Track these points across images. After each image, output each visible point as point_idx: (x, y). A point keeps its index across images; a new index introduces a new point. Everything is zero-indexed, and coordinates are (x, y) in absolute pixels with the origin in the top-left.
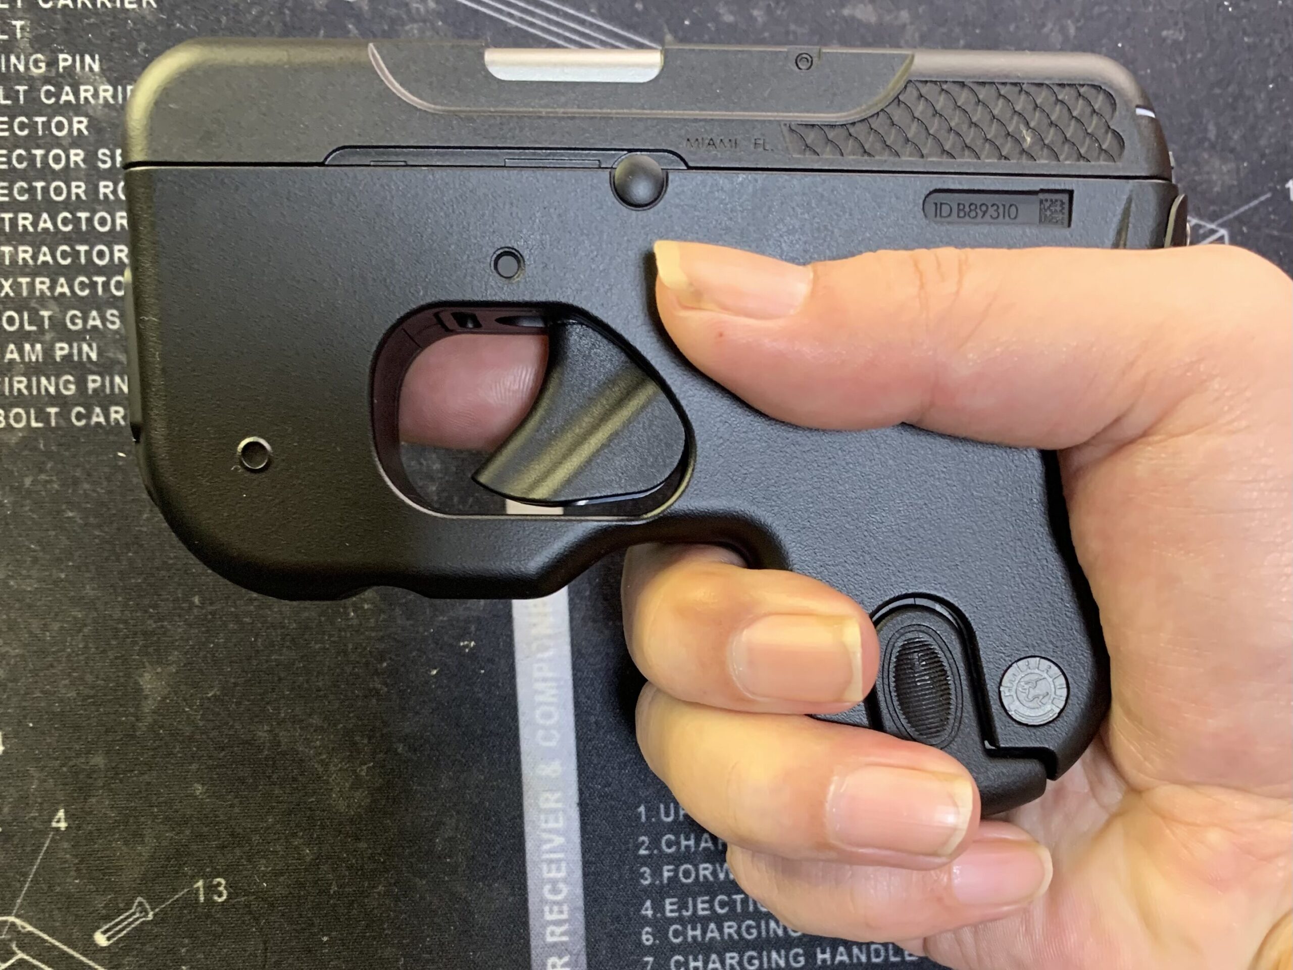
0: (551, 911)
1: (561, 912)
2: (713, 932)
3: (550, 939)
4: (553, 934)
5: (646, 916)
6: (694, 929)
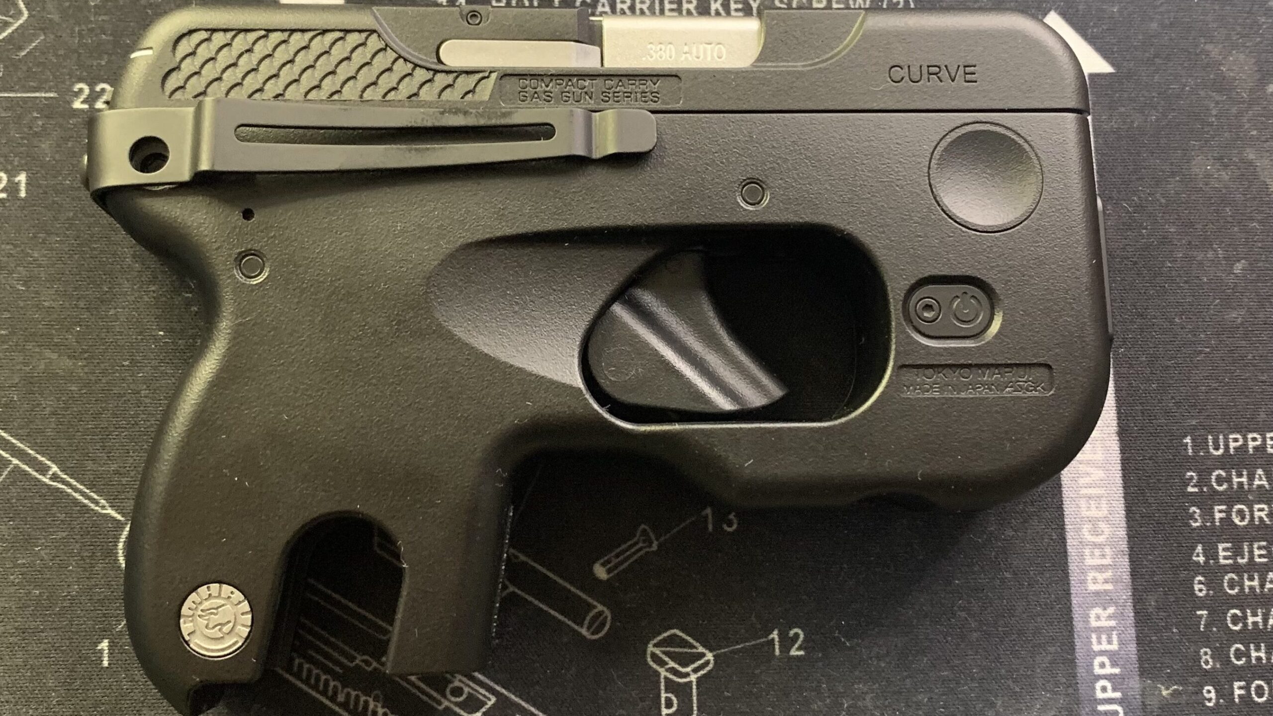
0: (1092, 555)
1: (1103, 556)
3: (1092, 587)
4: (1095, 580)
5: (1198, 563)
6: (1251, 579)
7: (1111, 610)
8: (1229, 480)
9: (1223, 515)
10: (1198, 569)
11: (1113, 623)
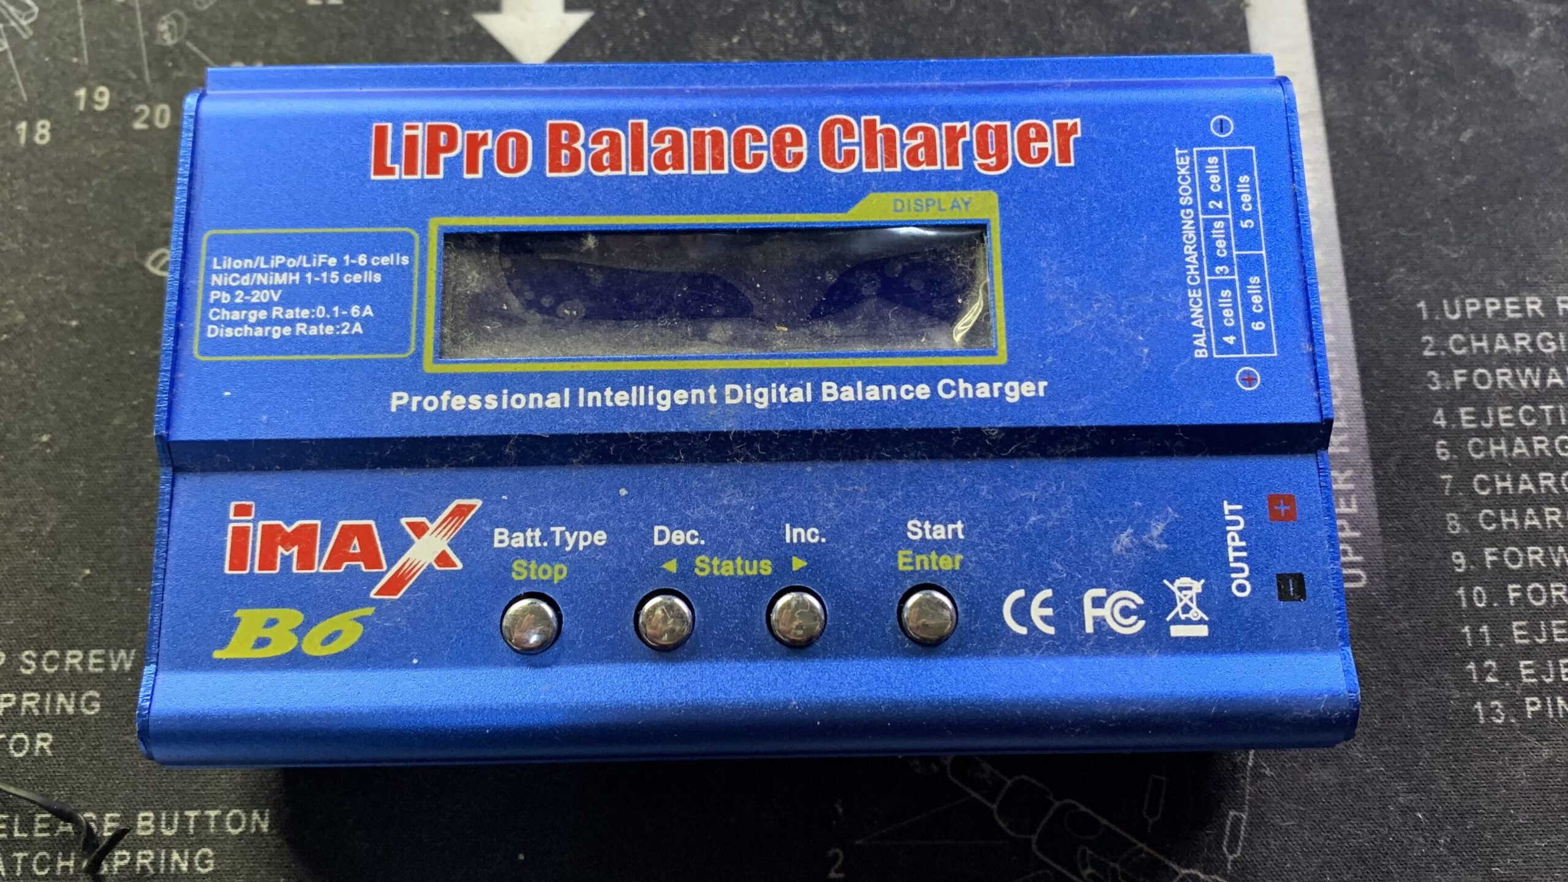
2: (1520, 448)
5: (1439, 426)
6: (1497, 443)
7: (1349, 473)
8: (1468, 344)
9: (1464, 379)
10: (1437, 433)
11: (1351, 486)
